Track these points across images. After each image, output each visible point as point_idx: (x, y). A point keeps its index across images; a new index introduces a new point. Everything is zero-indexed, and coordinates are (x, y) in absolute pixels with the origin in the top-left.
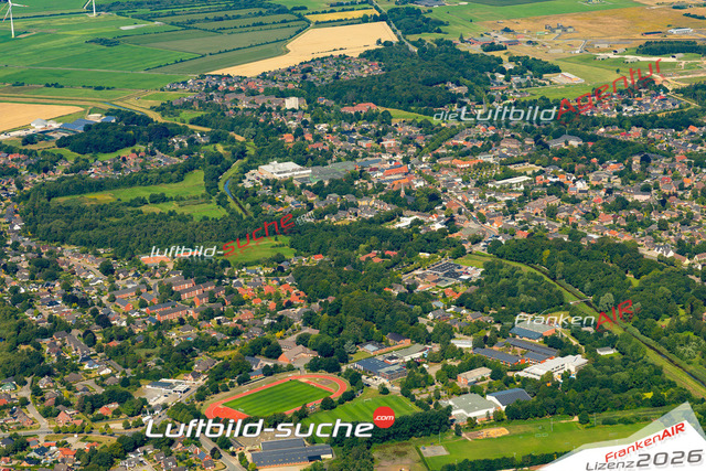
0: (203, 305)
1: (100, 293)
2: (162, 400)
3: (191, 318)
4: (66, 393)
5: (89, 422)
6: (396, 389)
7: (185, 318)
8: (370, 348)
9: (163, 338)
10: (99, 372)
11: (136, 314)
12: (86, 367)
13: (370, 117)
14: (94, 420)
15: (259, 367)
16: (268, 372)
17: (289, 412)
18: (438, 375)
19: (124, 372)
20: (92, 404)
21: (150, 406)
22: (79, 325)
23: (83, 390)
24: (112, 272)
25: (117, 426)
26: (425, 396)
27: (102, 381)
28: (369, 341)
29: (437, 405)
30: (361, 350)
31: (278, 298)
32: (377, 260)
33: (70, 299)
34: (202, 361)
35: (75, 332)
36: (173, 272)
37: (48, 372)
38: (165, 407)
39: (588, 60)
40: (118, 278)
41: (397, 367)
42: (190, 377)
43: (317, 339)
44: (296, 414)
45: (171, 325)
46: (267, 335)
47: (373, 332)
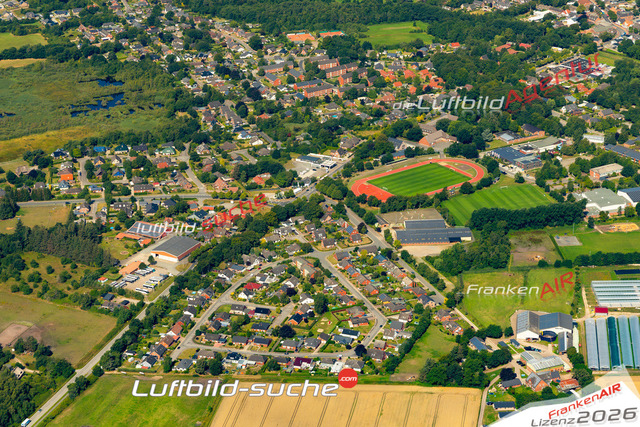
0: (347, 85)
1: (250, 66)
2: (311, 174)
3: (336, 97)
4: (222, 161)
5: (244, 190)
6: (531, 179)
7: (330, 96)
8: (506, 138)
9: (311, 115)
10: (251, 143)
11: (284, 89)
12: (240, 137)
14: (248, 188)
15: (401, 148)
16: (410, 153)
17: (431, 193)
18: (572, 168)
19: (275, 145)
20: (246, 173)
21: (300, 179)
22: (232, 97)
23: (237, 159)
24: (261, 46)
25: (271, 196)
26: (559, 188)
27: (254, 152)
28: (505, 130)
29: (570, 196)
30: (497, 138)
31: (418, 84)
32: (512, 52)
33: (223, 71)
34: (347, 138)
35: (228, 103)
36: (317, 51)
37: (204, 139)
38: (314, 180)
40: (267, 53)
41: (533, 158)
42: (337, 153)
43: (457, 126)
44: (437, 196)
45: (317, 102)
46: (408, 118)
47: (509, 122)
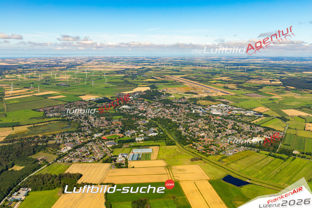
0: (107, 124)
1: (93, 122)
2: (96, 136)
3: (104, 126)
4: (83, 135)
6: (130, 136)
11: (97, 125)
12: (87, 131)
13: (141, 100)
14: (86, 138)
15: (112, 132)
17: (113, 138)
18: (136, 135)
19: (92, 132)
22: (88, 126)
23: (86, 134)
24: (96, 119)
25: (89, 139)
27: (89, 133)
29: (134, 138)
30: (127, 131)
31: (118, 124)
32: (134, 119)
34: (104, 131)
36: (104, 119)
39: (177, 94)
41: (131, 133)
42: (101, 133)
43: (121, 129)
45: (101, 127)
46: (114, 128)
47: (129, 129)
